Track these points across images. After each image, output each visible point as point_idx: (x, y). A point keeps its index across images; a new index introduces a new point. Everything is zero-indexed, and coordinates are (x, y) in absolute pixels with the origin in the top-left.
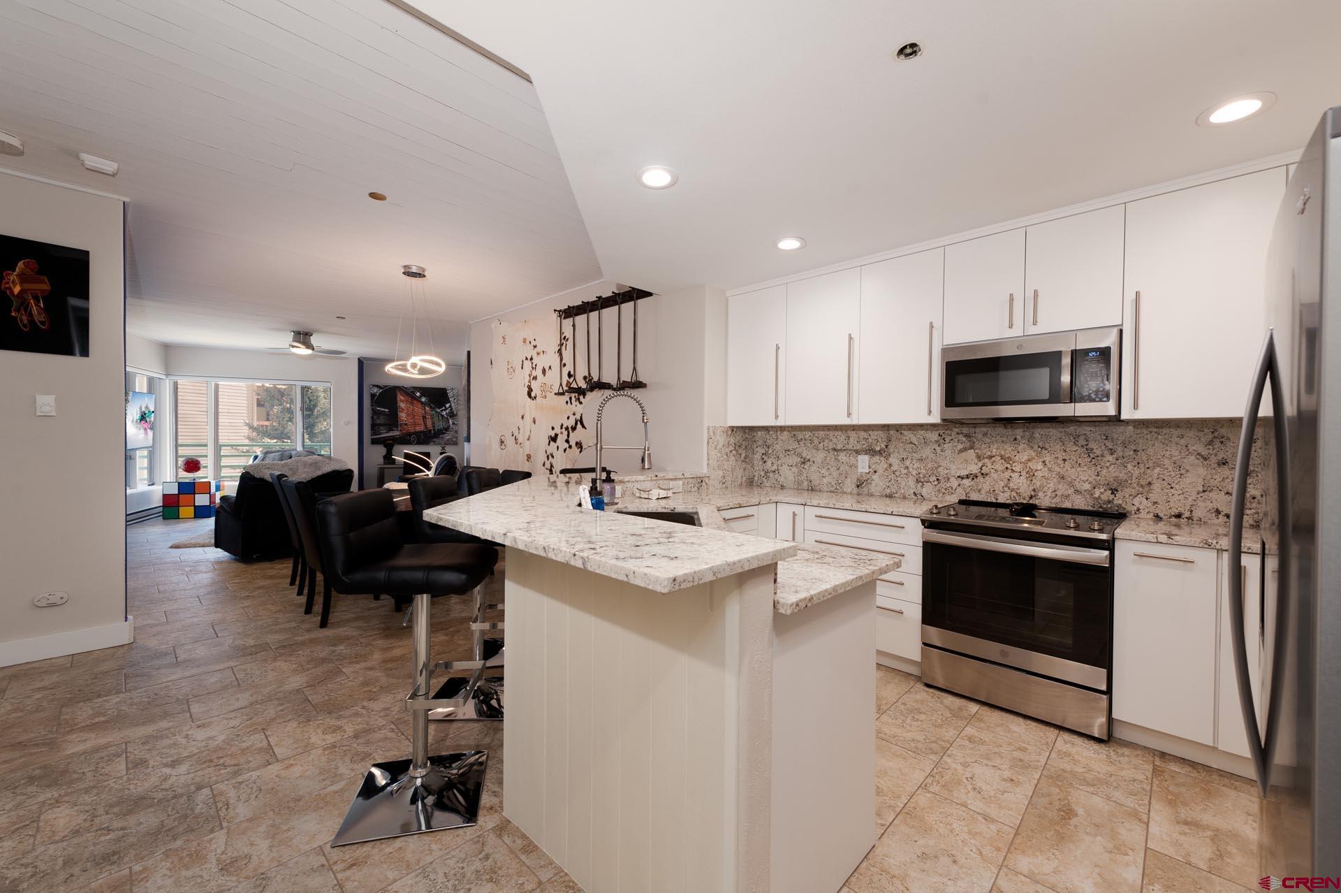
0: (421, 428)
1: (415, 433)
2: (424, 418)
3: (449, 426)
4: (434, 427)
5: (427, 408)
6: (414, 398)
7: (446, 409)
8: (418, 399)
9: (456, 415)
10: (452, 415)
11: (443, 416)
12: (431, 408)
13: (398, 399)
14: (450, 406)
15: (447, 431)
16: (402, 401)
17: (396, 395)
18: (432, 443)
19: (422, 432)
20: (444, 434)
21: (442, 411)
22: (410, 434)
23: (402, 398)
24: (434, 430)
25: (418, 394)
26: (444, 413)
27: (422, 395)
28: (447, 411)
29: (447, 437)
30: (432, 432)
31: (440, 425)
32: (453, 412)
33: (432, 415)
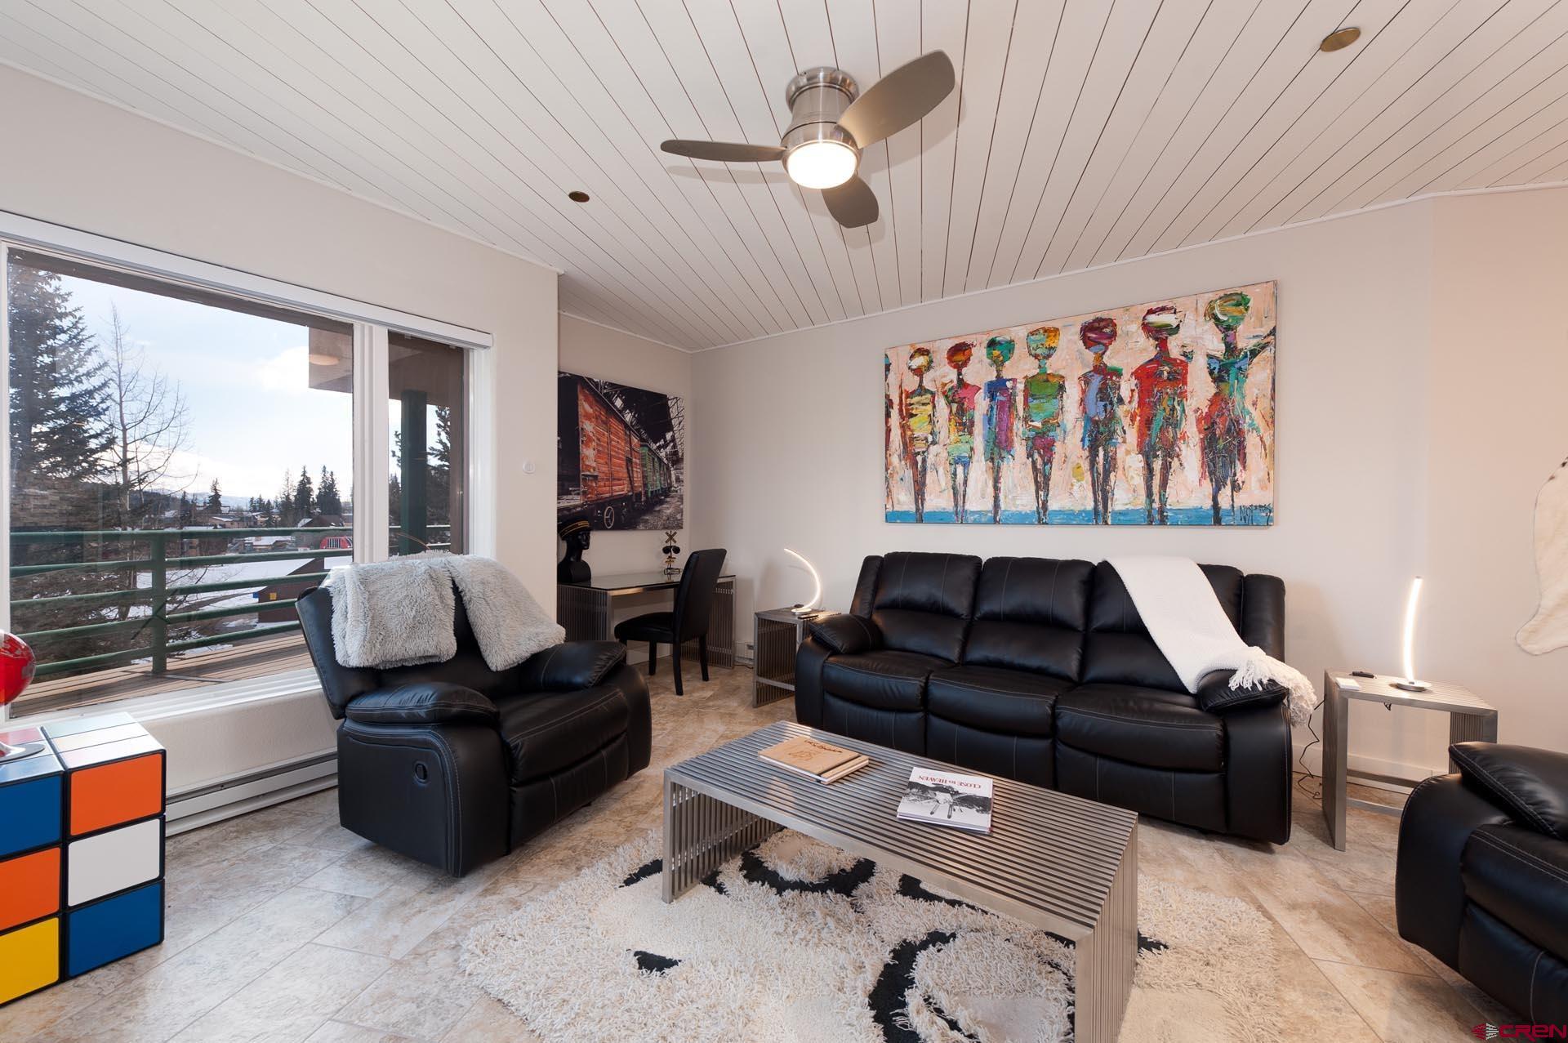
0: (622, 489)
1: (615, 501)
2: (629, 461)
3: (670, 486)
4: (645, 485)
5: (635, 441)
6: (610, 410)
7: (665, 446)
8: (617, 415)
9: (682, 459)
10: (676, 459)
11: (660, 460)
12: (642, 440)
13: (580, 410)
14: (673, 439)
15: (667, 496)
16: (588, 417)
17: (576, 399)
18: (641, 526)
19: (624, 498)
20: (662, 502)
21: (659, 448)
22: (601, 504)
23: (587, 406)
24: (646, 493)
25: (619, 403)
26: (662, 454)
27: (627, 405)
28: (669, 449)
29: (667, 510)
30: (643, 499)
31: (656, 483)
32: (675, 453)
33: (642, 458)
